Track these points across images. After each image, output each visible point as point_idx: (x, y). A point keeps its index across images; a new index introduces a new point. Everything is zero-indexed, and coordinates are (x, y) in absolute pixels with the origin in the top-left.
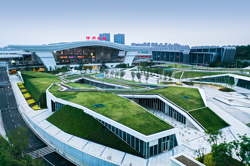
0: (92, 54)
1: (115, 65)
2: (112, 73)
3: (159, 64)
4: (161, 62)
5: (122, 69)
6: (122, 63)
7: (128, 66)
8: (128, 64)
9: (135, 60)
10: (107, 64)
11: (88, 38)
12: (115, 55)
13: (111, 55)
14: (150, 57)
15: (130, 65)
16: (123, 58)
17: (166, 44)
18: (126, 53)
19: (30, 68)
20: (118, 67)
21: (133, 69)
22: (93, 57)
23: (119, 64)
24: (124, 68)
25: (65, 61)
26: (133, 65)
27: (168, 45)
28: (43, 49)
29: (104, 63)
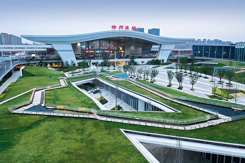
0: (121, 48)
1: (146, 60)
2: (139, 72)
3: (203, 60)
4: (205, 59)
5: (154, 66)
6: (155, 59)
7: (163, 62)
8: (163, 60)
9: (171, 55)
10: (136, 60)
11: (114, 27)
12: (147, 50)
13: (143, 50)
14: (188, 52)
15: (165, 62)
16: (157, 53)
17: (205, 40)
18: (160, 47)
19: (44, 63)
20: (149, 63)
21: (168, 66)
22: (122, 51)
23: (151, 59)
24: (157, 64)
25: (90, 56)
26: (169, 62)
27: (207, 40)
28: (61, 40)
29: (133, 58)
